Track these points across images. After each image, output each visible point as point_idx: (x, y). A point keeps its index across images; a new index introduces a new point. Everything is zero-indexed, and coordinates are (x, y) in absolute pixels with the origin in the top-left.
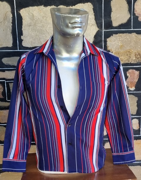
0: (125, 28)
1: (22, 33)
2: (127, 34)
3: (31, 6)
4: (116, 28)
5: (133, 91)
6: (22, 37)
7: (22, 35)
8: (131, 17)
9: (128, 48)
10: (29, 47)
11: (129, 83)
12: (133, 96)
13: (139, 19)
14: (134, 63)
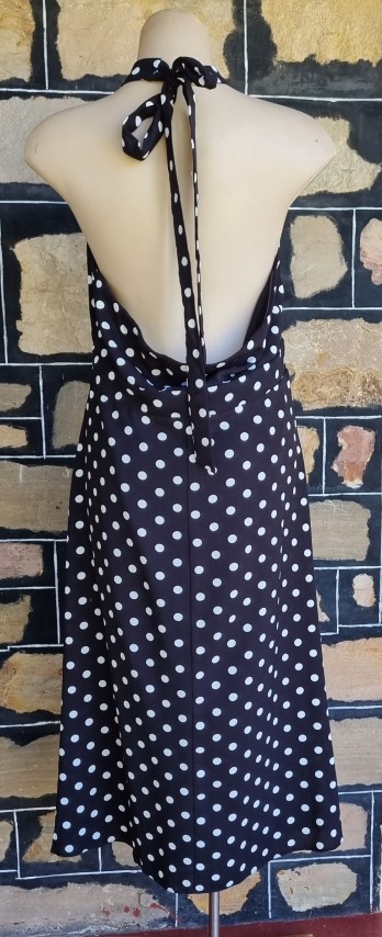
0: (332, 303)
1: (20, 312)
2: (339, 321)
3: (47, 233)
4: (305, 302)
5: (357, 491)
6: (19, 325)
7: (19, 318)
8: (349, 272)
9: (342, 363)
10: (40, 354)
11: (345, 468)
12: (358, 506)
13: (373, 279)
14: (359, 406)
